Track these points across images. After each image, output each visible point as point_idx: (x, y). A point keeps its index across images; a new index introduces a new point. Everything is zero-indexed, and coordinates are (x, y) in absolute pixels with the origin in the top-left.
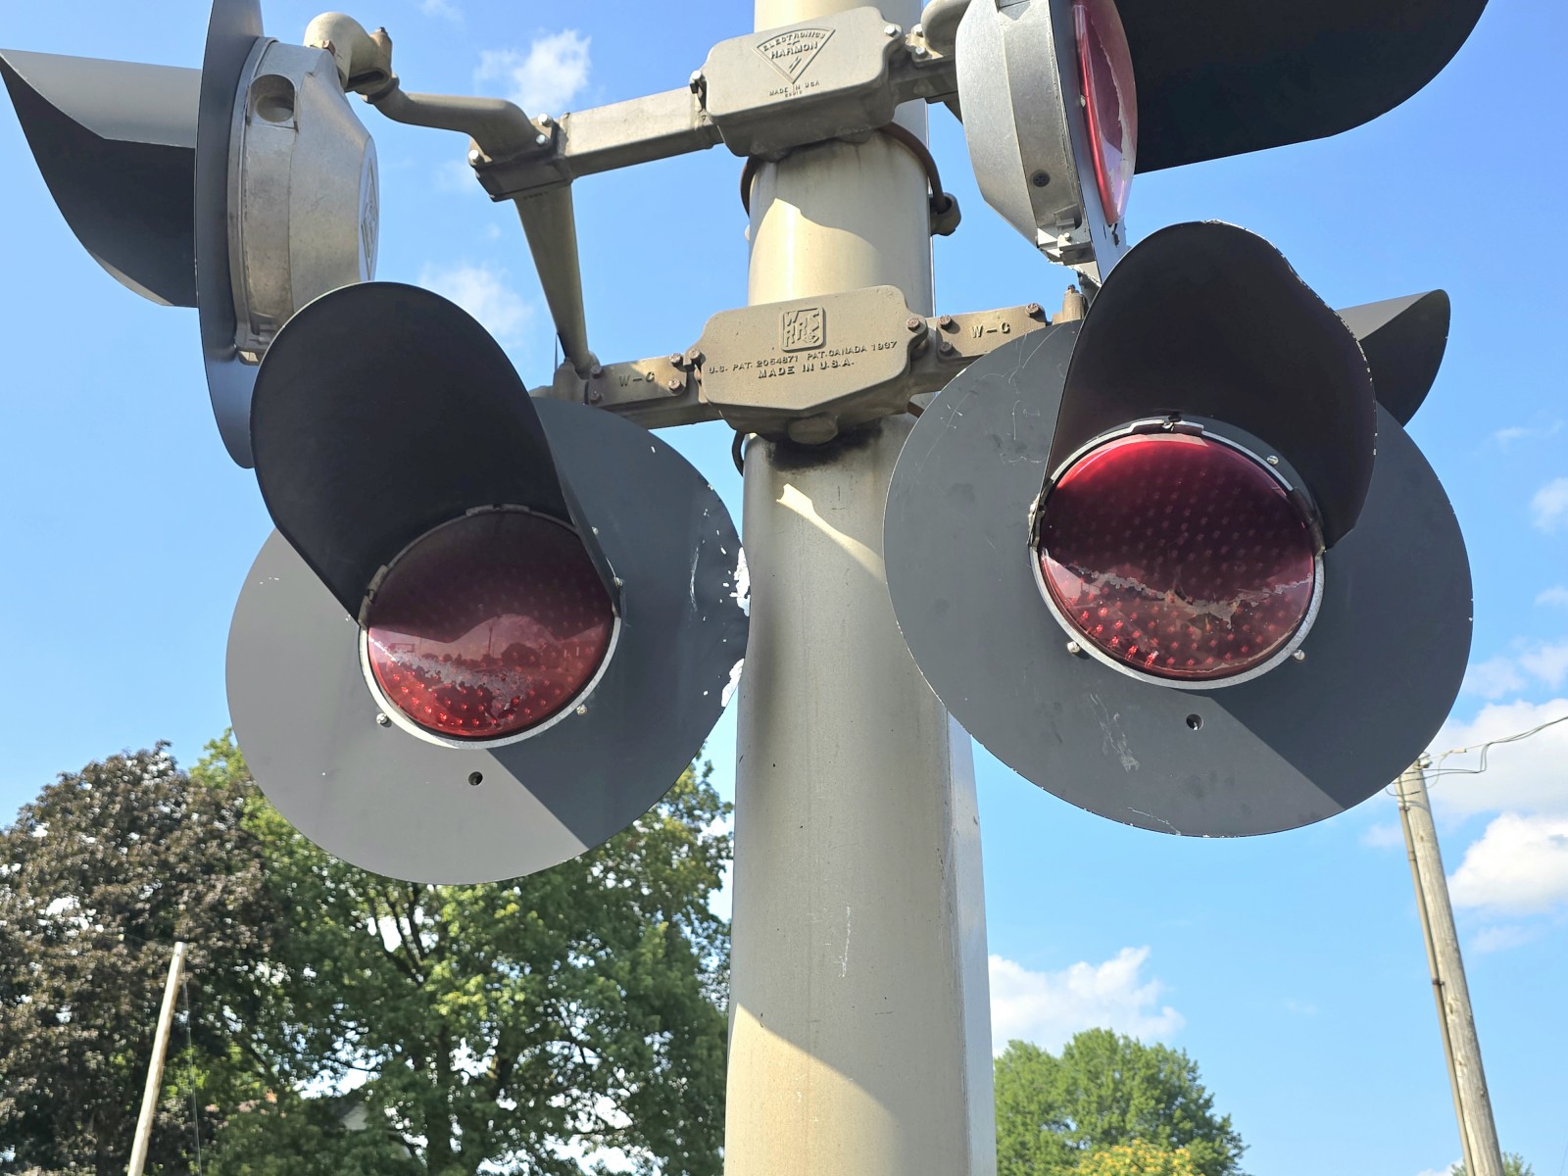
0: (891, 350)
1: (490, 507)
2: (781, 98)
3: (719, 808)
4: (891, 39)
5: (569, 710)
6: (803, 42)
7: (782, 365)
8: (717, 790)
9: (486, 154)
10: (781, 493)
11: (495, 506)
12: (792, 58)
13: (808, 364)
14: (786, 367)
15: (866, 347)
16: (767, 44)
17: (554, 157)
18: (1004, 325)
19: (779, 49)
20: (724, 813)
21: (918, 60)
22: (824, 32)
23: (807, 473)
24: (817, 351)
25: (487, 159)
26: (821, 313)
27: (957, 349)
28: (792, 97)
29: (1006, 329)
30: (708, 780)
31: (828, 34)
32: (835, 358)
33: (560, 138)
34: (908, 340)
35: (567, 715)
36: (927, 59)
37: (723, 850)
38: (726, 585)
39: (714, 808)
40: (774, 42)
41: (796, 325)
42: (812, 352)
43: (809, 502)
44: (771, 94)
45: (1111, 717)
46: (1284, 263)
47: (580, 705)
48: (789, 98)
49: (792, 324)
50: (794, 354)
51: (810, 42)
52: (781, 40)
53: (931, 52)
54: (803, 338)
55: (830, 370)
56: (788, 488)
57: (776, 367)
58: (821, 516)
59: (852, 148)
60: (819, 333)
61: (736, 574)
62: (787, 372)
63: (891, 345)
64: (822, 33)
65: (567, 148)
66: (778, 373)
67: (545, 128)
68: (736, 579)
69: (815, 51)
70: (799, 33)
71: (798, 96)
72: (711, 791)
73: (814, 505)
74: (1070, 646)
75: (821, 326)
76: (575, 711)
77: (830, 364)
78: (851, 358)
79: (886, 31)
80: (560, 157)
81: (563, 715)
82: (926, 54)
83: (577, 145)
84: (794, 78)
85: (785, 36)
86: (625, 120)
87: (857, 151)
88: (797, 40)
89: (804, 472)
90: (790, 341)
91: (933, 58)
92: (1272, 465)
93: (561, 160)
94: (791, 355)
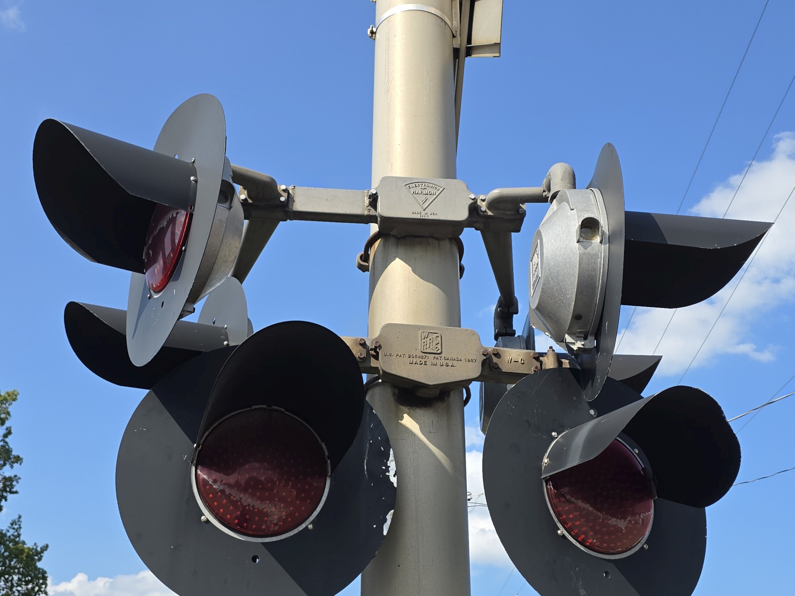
0: (474, 363)
1: (265, 406)
2: (418, 216)
3: (10, 459)
4: (473, 201)
5: (303, 526)
6: (429, 190)
7: (421, 359)
8: (11, 446)
9: (249, 198)
10: (402, 418)
11: (267, 406)
12: (423, 197)
13: (434, 361)
14: (423, 361)
15: (462, 359)
16: (410, 185)
17: (287, 209)
18: (521, 359)
19: (418, 190)
20: (13, 463)
21: (481, 213)
22: (440, 188)
23: (416, 410)
24: (438, 356)
25: (250, 201)
26: (440, 336)
27: (500, 367)
28: (423, 218)
29: (523, 362)
30: (7, 440)
31: (441, 189)
32: (447, 361)
33: (290, 199)
34: (482, 359)
35: (302, 528)
36: (486, 214)
37: (8, 486)
38: (384, 468)
39: (7, 458)
40: (414, 185)
41: (428, 339)
42: (436, 356)
43: (417, 426)
44: (413, 213)
45: (576, 569)
46: (722, 412)
47: (309, 524)
48: (422, 218)
49: (426, 339)
50: (427, 355)
51: (433, 191)
52: (417, 185)
53: (487, 211)
54: (431, 347)
55: (444, 367)
56: (405, 416)
57: (418, 360)
58: (424, 435)
59: (437, 242)
60: (439, 346)
61: (388, 462)
62: (423, 363)
63: (474, 361)
64: (438, 188)
65: (294, 206)
66: (419, 363)
67: (283, 192)
68: (388, 465)
69: (435, 196)
70: (427, 184)
71: (426, 218)
72: (7, 447)
73: (420, 428)
74: (559, 532)
75: (440, 343)
76: (307, 527)
77: (444, 364)
78: (455, 363)
79: (470, 196)
80: (290, 210)
81: (300, 528)
82: (485, 211)
83: (299, 205)
84: (425, 207)
85: (420, 184)
86: (327, 199)
87: (439, 244)
88: (425, 187)
89: (415, 409)
90: (425, 347)
91: (489, 214)
92: (636, 453)
93: (290, 211)
94: (425, 355)
